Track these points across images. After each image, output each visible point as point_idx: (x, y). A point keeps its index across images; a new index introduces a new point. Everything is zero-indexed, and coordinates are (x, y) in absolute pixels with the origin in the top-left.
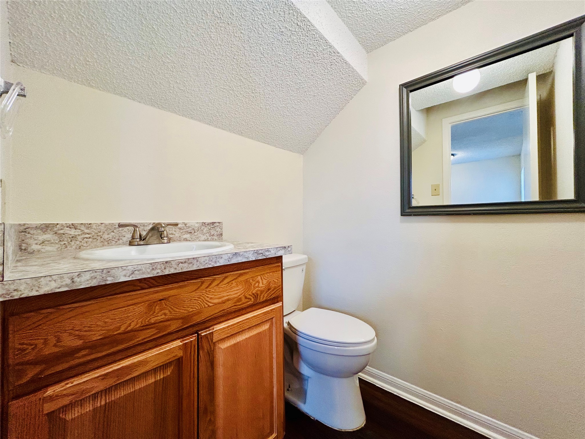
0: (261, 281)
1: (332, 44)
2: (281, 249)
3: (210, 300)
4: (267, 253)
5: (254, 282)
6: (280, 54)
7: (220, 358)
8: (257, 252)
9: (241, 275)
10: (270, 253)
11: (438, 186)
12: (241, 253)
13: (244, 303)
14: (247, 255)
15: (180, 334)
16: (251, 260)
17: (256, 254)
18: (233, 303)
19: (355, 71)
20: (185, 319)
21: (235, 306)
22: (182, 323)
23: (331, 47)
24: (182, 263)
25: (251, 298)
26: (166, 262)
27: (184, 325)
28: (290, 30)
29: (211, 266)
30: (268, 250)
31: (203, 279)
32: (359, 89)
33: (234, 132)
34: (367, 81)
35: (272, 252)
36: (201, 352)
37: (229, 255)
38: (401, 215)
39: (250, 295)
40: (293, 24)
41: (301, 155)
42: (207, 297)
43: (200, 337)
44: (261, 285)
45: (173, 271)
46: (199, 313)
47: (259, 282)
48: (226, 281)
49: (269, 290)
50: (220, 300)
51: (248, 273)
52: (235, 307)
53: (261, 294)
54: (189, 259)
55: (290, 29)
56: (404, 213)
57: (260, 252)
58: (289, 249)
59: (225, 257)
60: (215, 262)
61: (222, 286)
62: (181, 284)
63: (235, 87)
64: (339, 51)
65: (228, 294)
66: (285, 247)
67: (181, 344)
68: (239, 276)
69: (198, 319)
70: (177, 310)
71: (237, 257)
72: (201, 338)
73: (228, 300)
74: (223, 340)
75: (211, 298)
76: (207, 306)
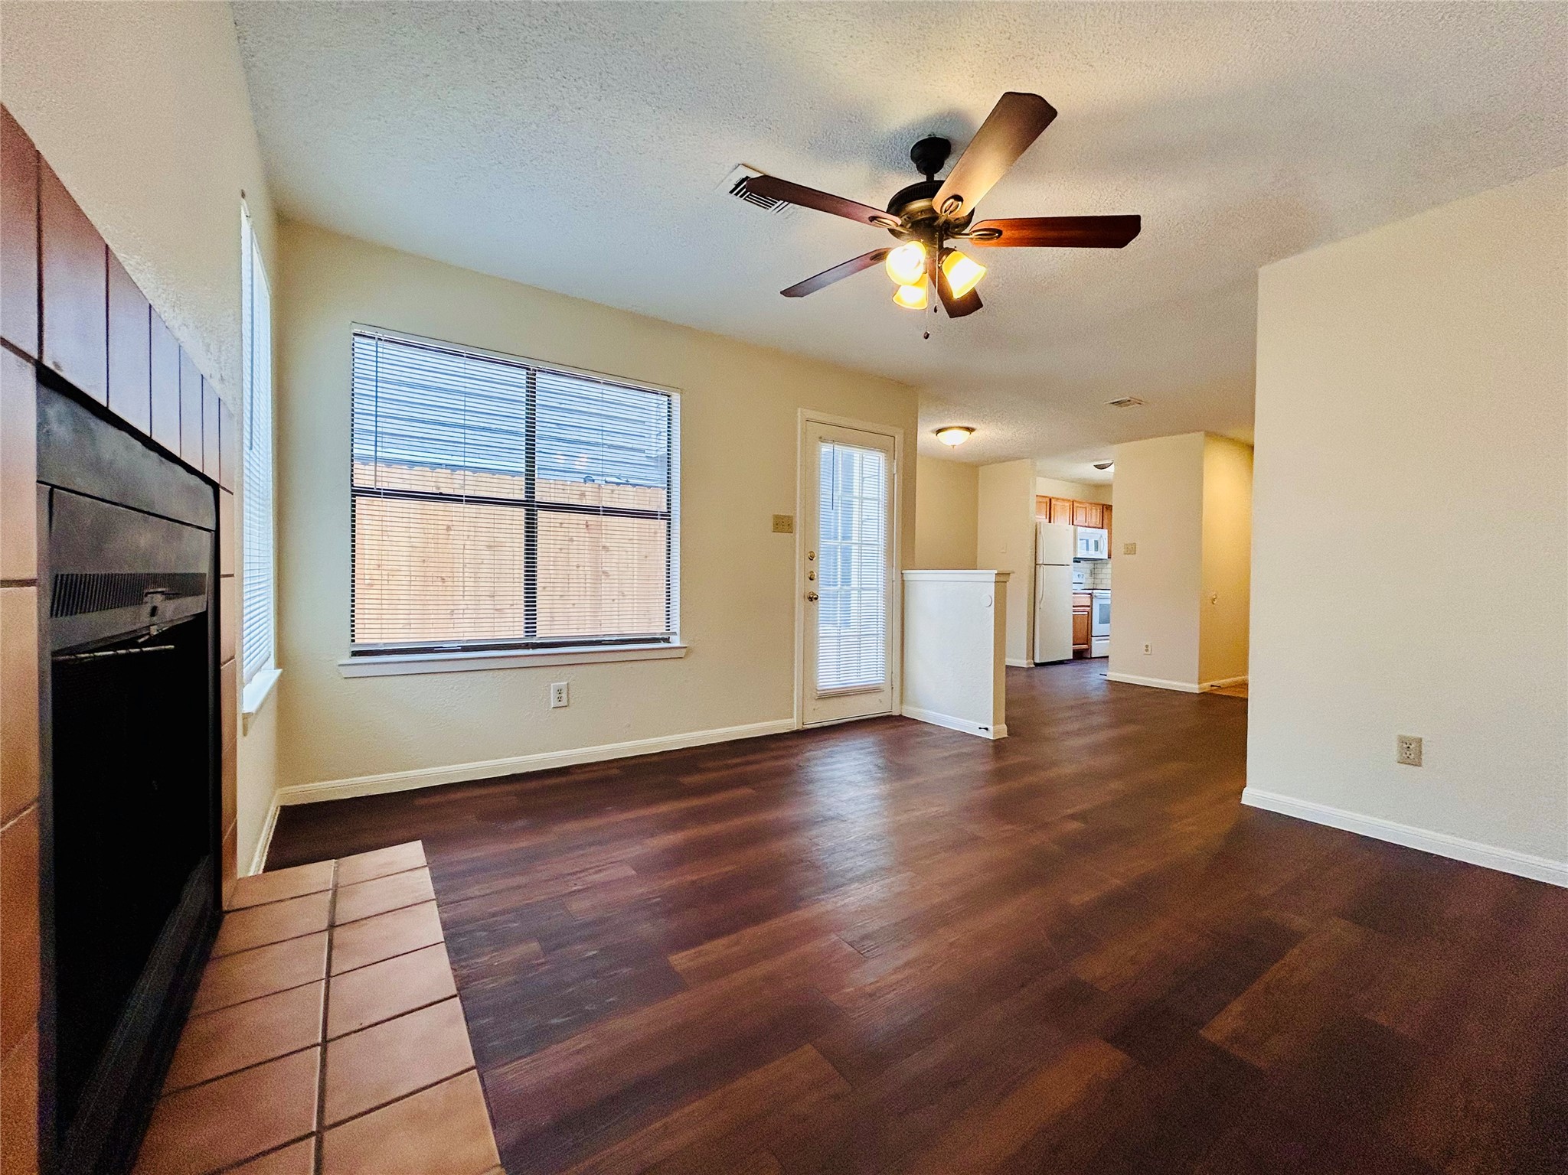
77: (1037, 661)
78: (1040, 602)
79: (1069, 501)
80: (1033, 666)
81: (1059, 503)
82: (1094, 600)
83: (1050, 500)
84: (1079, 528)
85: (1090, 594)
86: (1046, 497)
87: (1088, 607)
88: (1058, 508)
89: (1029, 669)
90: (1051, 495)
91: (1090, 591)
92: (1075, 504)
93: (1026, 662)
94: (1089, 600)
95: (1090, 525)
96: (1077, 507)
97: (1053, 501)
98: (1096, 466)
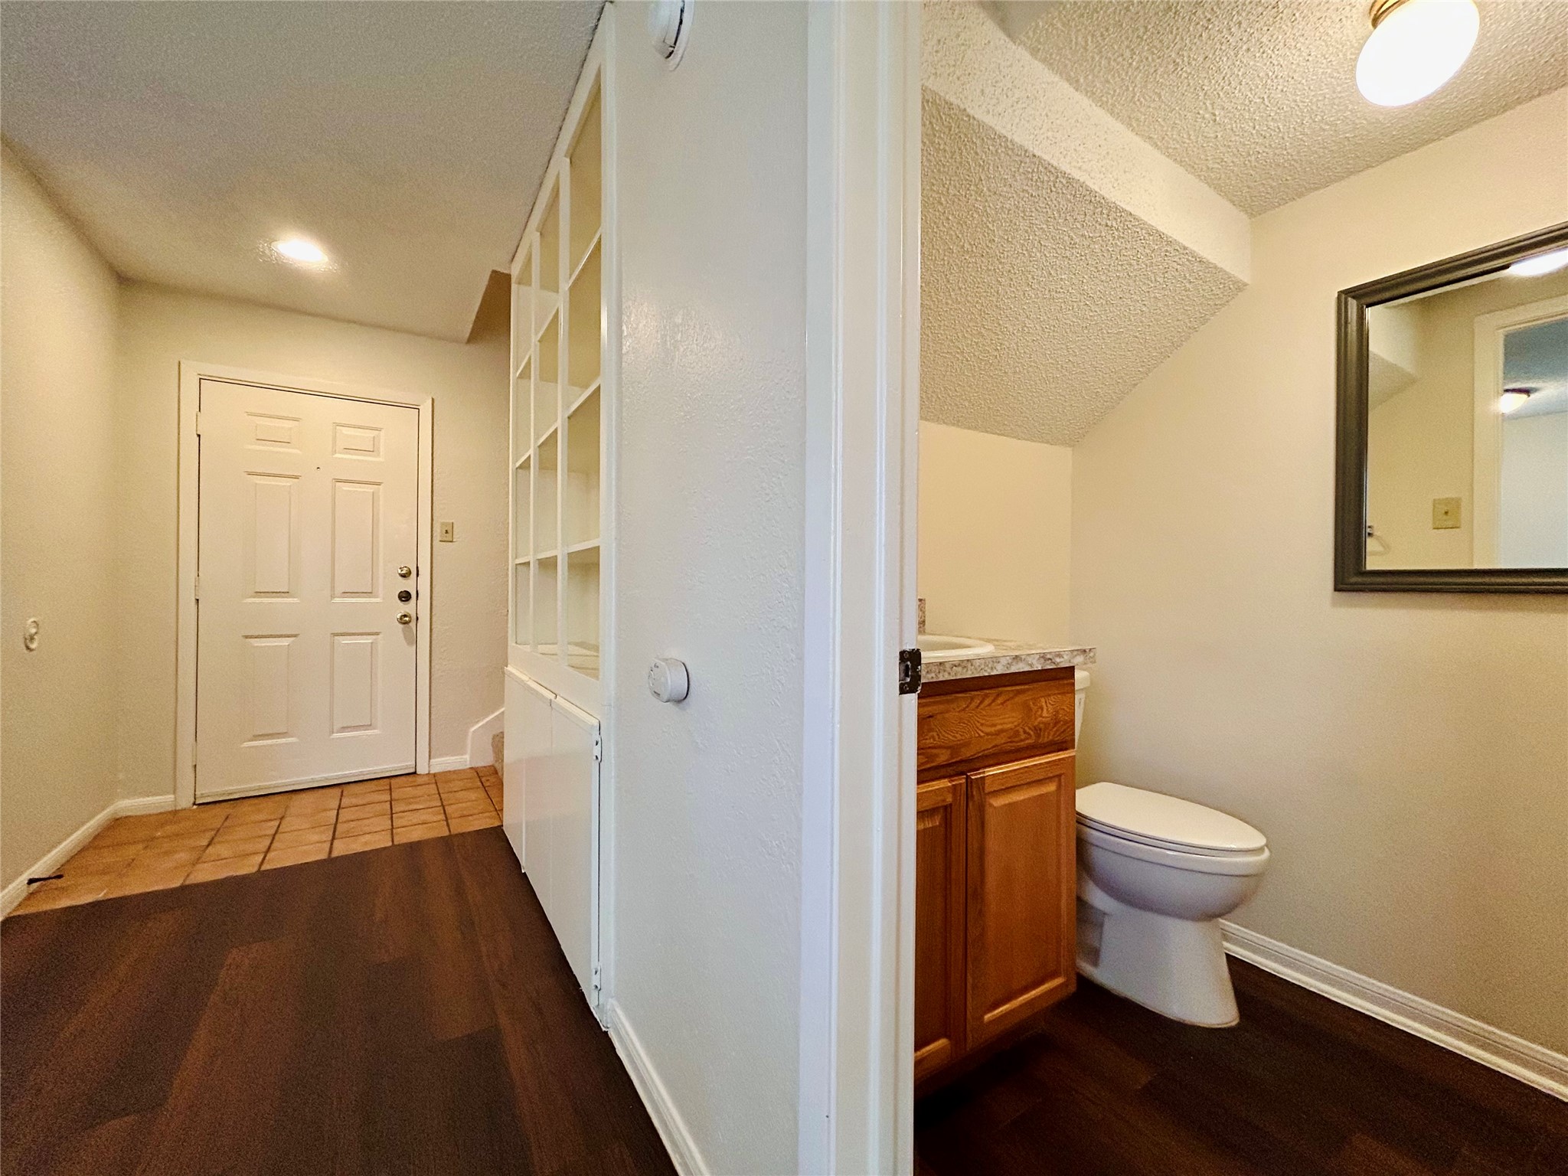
0: (1045, 707)
1: (1175, 237)
2: (1079, 653)
3: (981, 728)
4: (1058, 660)
5: (1036, 707)
6: (1063, 277)
7: (992, 822)
8: (1043, 657)
9: (1019, 692)
10: (1062, 660)
11: (1456, 503)
12: (1023, 657)
13: (1022, 740)
14: (1030, 660)
15: (950, 770)
16: (1036, 669)
17: (1042, 660)
18: (1009, 738)
19: (1221, 270)
20: (954, 749)
21: (1011, 742)
22: (951, 754)
23: (1169, 243)
24: (956, 666)
25: (1032, 733)
26: (941, 663)
27: (953, 758)
28: (1089, 237)
29: (986, 674)
30: (1059, 655)
31: (973, 693)
32: (1227, 302)
33: (944, 423)
34: (1249, 282)
35: (1065, 657)
36: (970, 804)
37: (1008, 658)
38: (1336, 590)
39: (1030, 728)
40: (1098, 227)
41: (1068, 449)
42: (978, 722)
43: (969, 780)
44: (1045, 714)
45: (947, 677)
46: (966, 744)
47: (1042, 710)
48: (987, 702)
49: (1056, 724)
50: (993, 729)
51: (1028, 690)
52: (1011, 744)
53: (1046, 729)
54: (962, 661)
55: (1091, 235)
56: (1342, 584)
57: (1048, 656)
58: (1092, 654)
59: (1004, 661)
60: (992, 668)
61: (996, 708)
62: (949, 697)
63: (967, 347)
64: (1187, 245)
65: (1002, 721)
66: (1085, 651)
67: (950, 784)
68: (1016, 695)
69: (966, 753)
70: (946, 735)
71: (1017, 663)
72: (971, 782)
73: (1002, 731)
74: (995, 793)
75: (982, 725)
76: (977, 735)
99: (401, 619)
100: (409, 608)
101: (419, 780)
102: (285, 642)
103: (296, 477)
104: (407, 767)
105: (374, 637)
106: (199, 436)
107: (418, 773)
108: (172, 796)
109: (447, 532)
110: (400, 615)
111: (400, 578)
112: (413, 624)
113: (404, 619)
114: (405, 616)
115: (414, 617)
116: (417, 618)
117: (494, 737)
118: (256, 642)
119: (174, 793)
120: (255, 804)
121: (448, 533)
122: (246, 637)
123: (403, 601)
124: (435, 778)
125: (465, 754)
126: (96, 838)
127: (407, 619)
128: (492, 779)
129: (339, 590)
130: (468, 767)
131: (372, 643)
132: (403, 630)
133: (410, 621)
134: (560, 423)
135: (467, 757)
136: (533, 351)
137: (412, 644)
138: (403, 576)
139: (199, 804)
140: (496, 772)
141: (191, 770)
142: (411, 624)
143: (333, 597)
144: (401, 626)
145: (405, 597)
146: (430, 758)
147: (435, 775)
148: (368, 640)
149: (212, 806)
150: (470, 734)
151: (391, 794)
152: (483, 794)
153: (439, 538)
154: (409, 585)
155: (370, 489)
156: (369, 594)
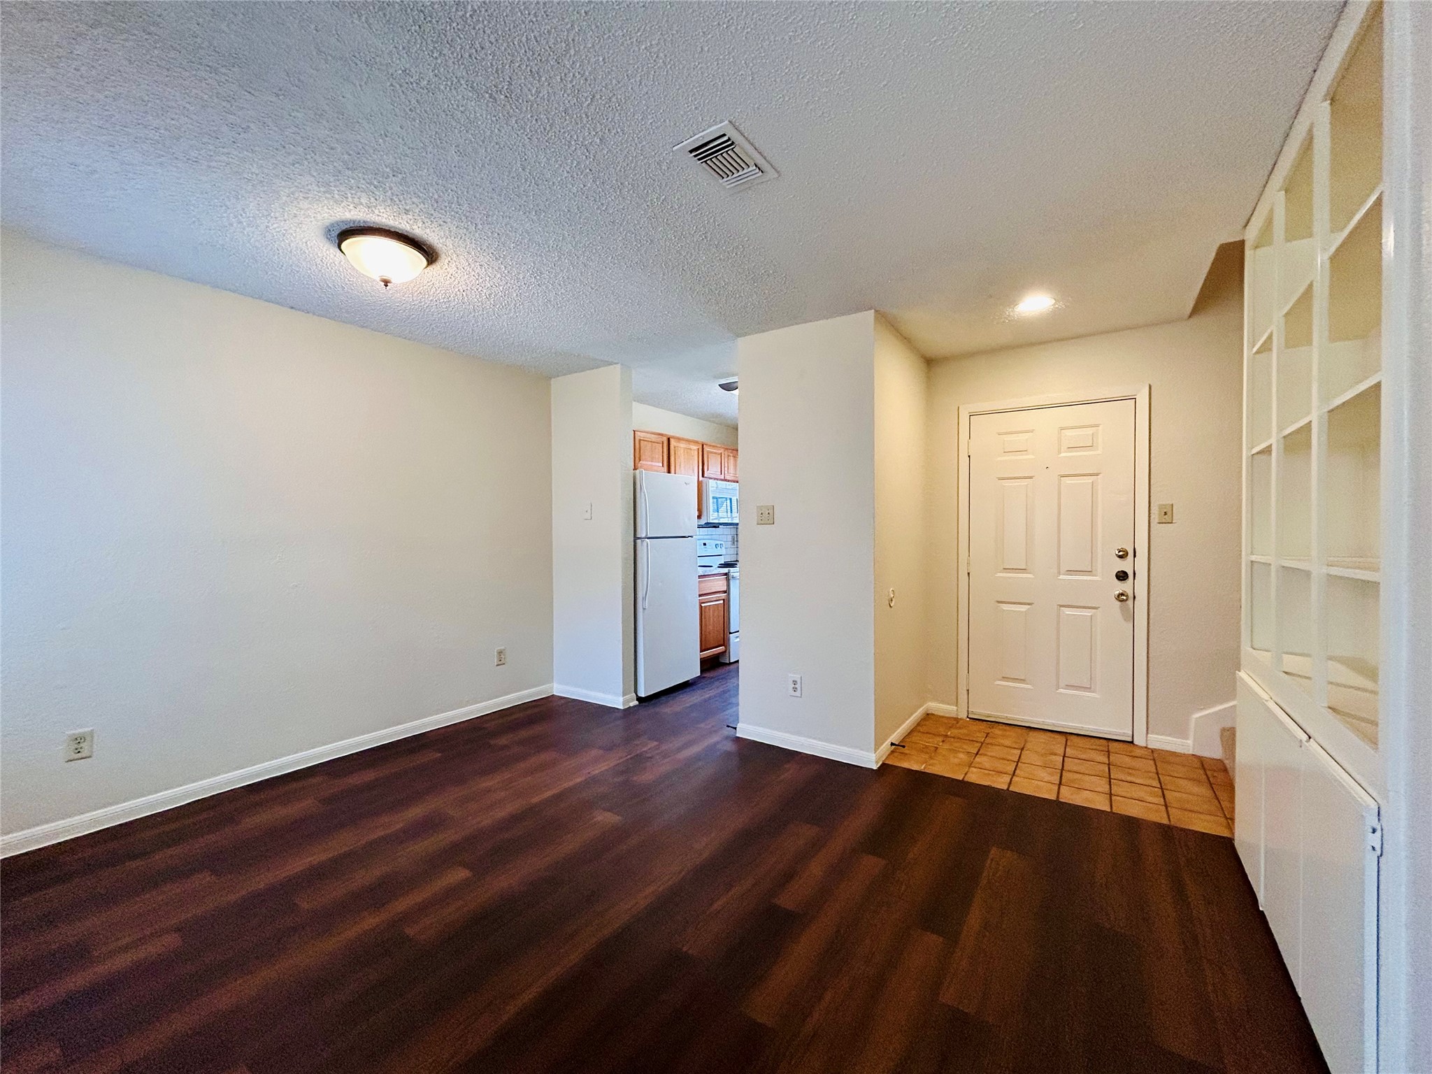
77: (642, 694)
78: (644, 599)
79: (696, 442)
80: (637, 703)
81: (682, 445)
82: (731, 582)
83: (669, 439)
84: (710, 481)
85: (726, 574)
86: (662, 435)
87: (725, 592)
88: (681, 453)
89: (628, 711)
90: (670, 433)
91: (725, 570)
92: (706, 449)
93: (621, 699)
94: (725, 582)
95: (727, 478)
96: (708, 452)
97: (673, 443)
98: (722, 386)
99: (1118, 596)
100: (1126, 587)
101: (1138, 752)
102: (1024, 608)
103: (1031, 478)
104: (1124, 734)
105: (1094, 610)
106: (969, 456)
107: (1135, 742)
108: (955, 708)
109: (1166, 513)
110: (1117, 592)
111: (1118, 559)
112: (1130, 602)
113: (1121, 597)
114: (1122, 594)
115: (1131, 595)
116: (1134, 597)
117: (1223, 730)
118: (1005, 607)
119: (957, 706)
120: (1005, 730)
121: (1167, 515)
122: (999, 602)
123: (1121, 580)
124: (1156, 756)
125: (1187, 739)
126: (918, 724)
127: (1125, 598)
128: (1221, 776)
129: (1064, 568)
130: (1191, 752)
131: (1091, 616)
132: (1121, 607)
133: (1127, 600)
134: (1315, 416)
135: (1190, 742)
136: (1275, 326)
137: (1129, 620)
138: (1120, 557)
139: (970, 718)
140: (1225, 770)
141: (966, 692)
142: (1127, 602)
143: (1059, 573)
144: (1119, 603)
145: (1122, 576)
146: (1147, 733)
147: (1153, 751)
148: (1088, 613)
149: (980, 722)
150: (1193, 721)
151: (1109, 757)
152: (1209, 793)
153: (1157, 521)
154: (1126, 566)
155: (1089, 480)
156: (1089, 572)
